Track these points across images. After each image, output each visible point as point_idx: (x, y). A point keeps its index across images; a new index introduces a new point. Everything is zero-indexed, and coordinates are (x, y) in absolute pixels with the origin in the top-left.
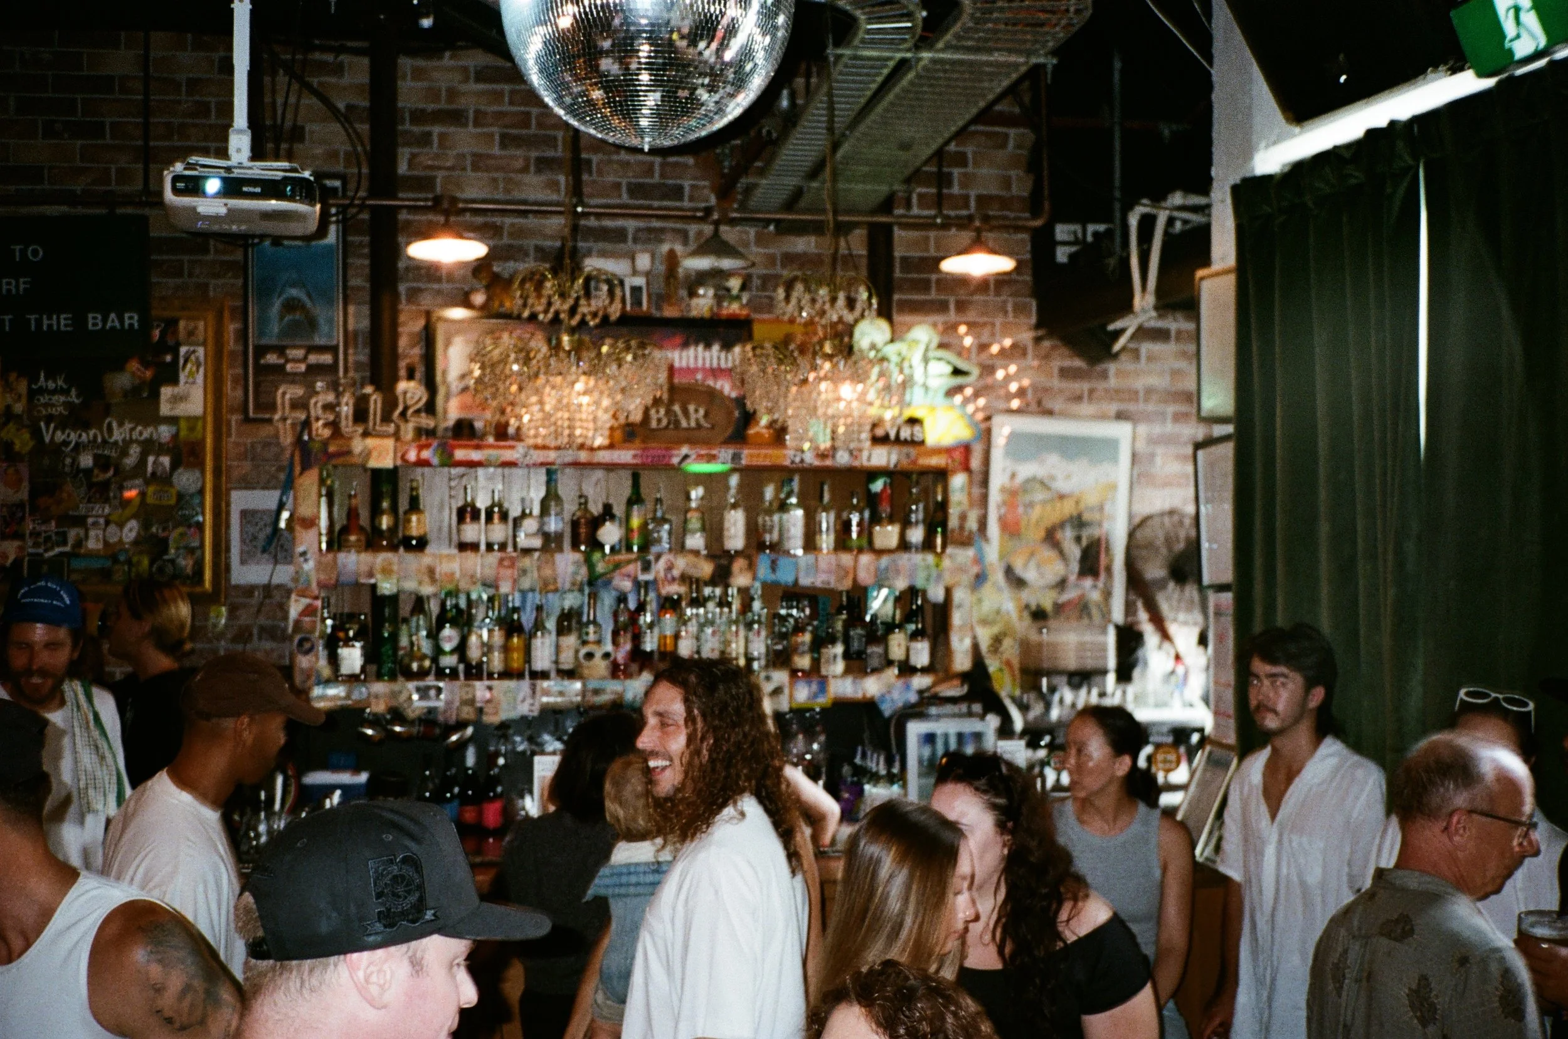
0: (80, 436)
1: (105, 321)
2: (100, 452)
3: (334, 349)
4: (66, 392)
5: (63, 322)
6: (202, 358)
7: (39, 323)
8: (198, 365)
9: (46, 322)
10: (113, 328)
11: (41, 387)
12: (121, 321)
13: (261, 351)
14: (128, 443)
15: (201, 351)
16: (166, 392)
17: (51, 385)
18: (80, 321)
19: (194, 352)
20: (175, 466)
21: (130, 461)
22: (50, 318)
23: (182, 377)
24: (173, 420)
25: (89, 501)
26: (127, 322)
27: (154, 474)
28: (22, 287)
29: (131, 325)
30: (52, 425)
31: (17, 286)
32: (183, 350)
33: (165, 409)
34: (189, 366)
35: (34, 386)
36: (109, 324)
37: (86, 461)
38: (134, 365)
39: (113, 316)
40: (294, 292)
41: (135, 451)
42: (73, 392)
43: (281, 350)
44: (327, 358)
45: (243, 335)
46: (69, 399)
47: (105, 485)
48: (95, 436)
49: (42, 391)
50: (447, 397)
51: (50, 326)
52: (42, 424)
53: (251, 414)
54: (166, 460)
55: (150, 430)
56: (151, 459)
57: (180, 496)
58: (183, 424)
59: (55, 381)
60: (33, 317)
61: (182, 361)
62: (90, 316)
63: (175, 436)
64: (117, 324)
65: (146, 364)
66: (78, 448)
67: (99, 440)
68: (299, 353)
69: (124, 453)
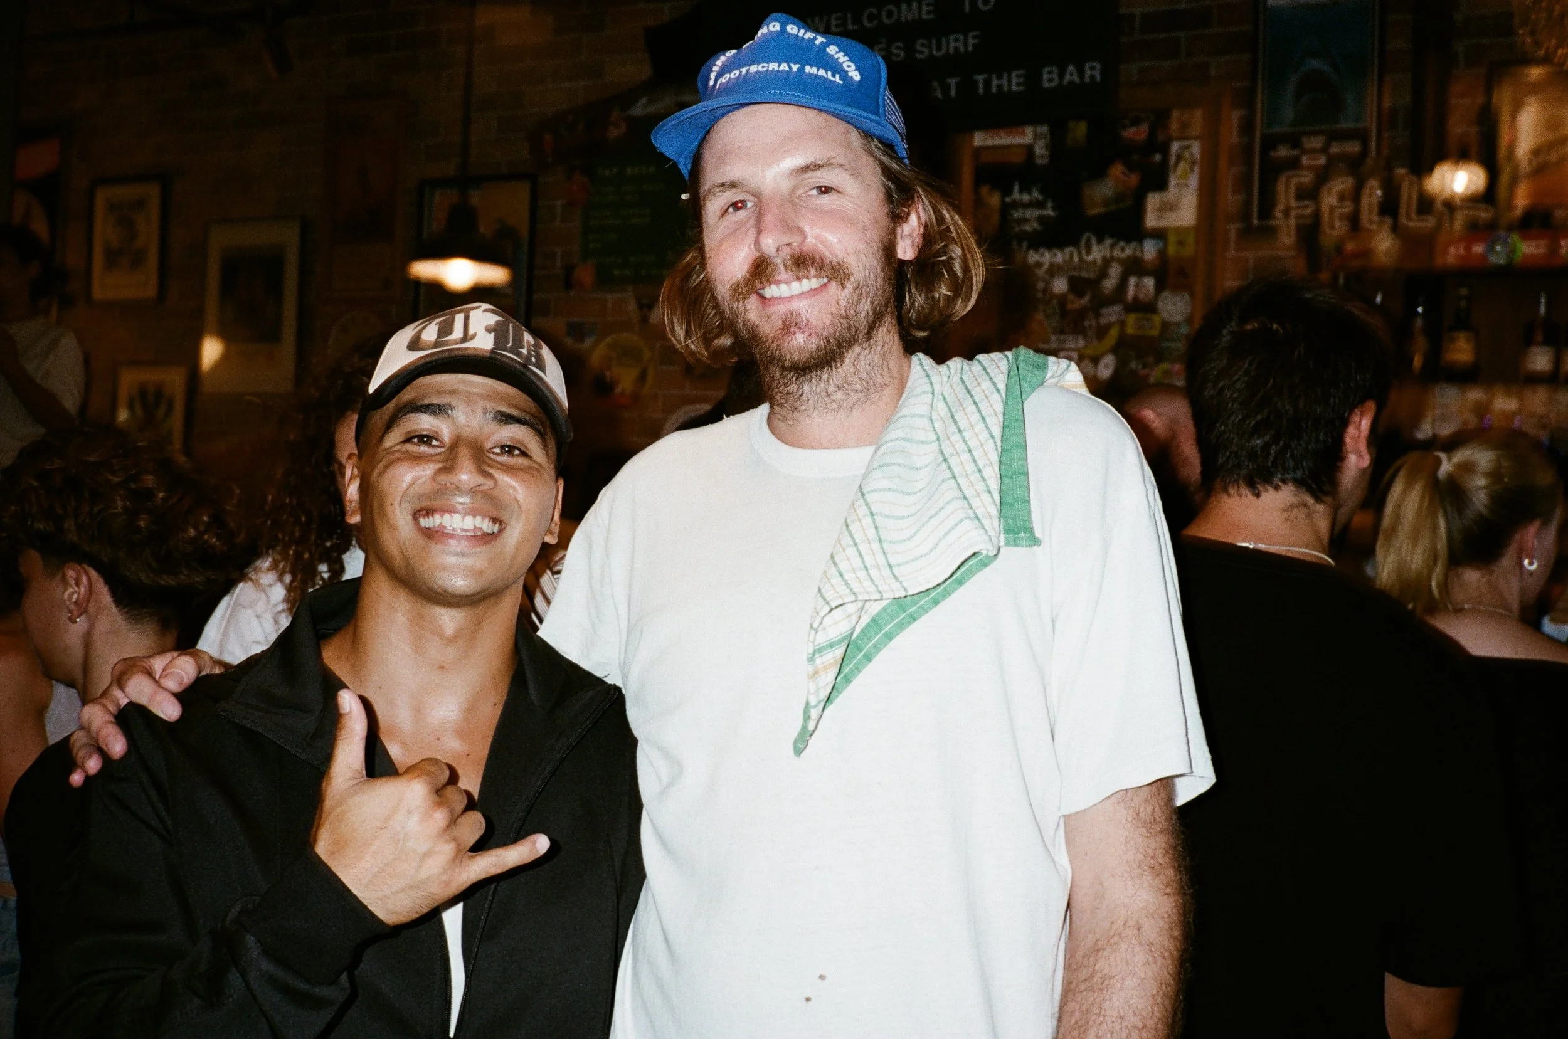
0: (1055, 255)
1: (1061, 75)
2: (1075, 273)
3: (1362, 136)
4: (1040, 205)
5: (1014, 80)
6: (1198, 156)
7: (988, 83)
8: (1193, 163)
9: (995, 82)
10: (1071, 83)
11: (1014, 201)
12: (1081, 74)
13: (1270, 143)
14: (1107, 262)
15: (1196, 148)
16: (1153, 201)
17: (1026, 198)
18: (1032, 79)
19: (1188, 147)
20: (1160, 287)
21: (1109, 284)
22: (1000, 77)
23: (1173, 181)
24: (1160, 234)
25: (1062, 332)
26: (1088, 73)
27: (1135, 298)
28: (971, 41)
29: (1092, 77)
30: (1025, 244)
31: (965, 44)
32: (1175, 146)
33: (1151, 221)
34: (1182, 164)
35: (1008, 199)
36: (1067, 78)
37: (1060, 286)
38: (1117, 170)
39: (1071, 68)
40: (1315, 64)
41: (1115, 271)
42: (1050, 204)
43: (1294, 142)
44: (1354, 147)
45: (1247, 127)
46: (1045, 212)
47: (1082, 314)
48: (1072, 255)
49: (1016, 205)
50: (1514, 181)
51: (1000, 87)
52: (1015, 243)
53: (1255, 222)
54: (1149, 282)
55: (1134, 244)
56: (1133, 281)
57: (1165, 325)
58: (1172, 238)
59: (1030, 193)
60: (981, 78)
61: (1173, 159)
62: (1046, 69)
63: (1162, 254)
64: (1076, 78)
65: (1131, 167)
66: (1054, 270)
67: (1076, 259)
68: (1317, 142)
69: (1104, 274)
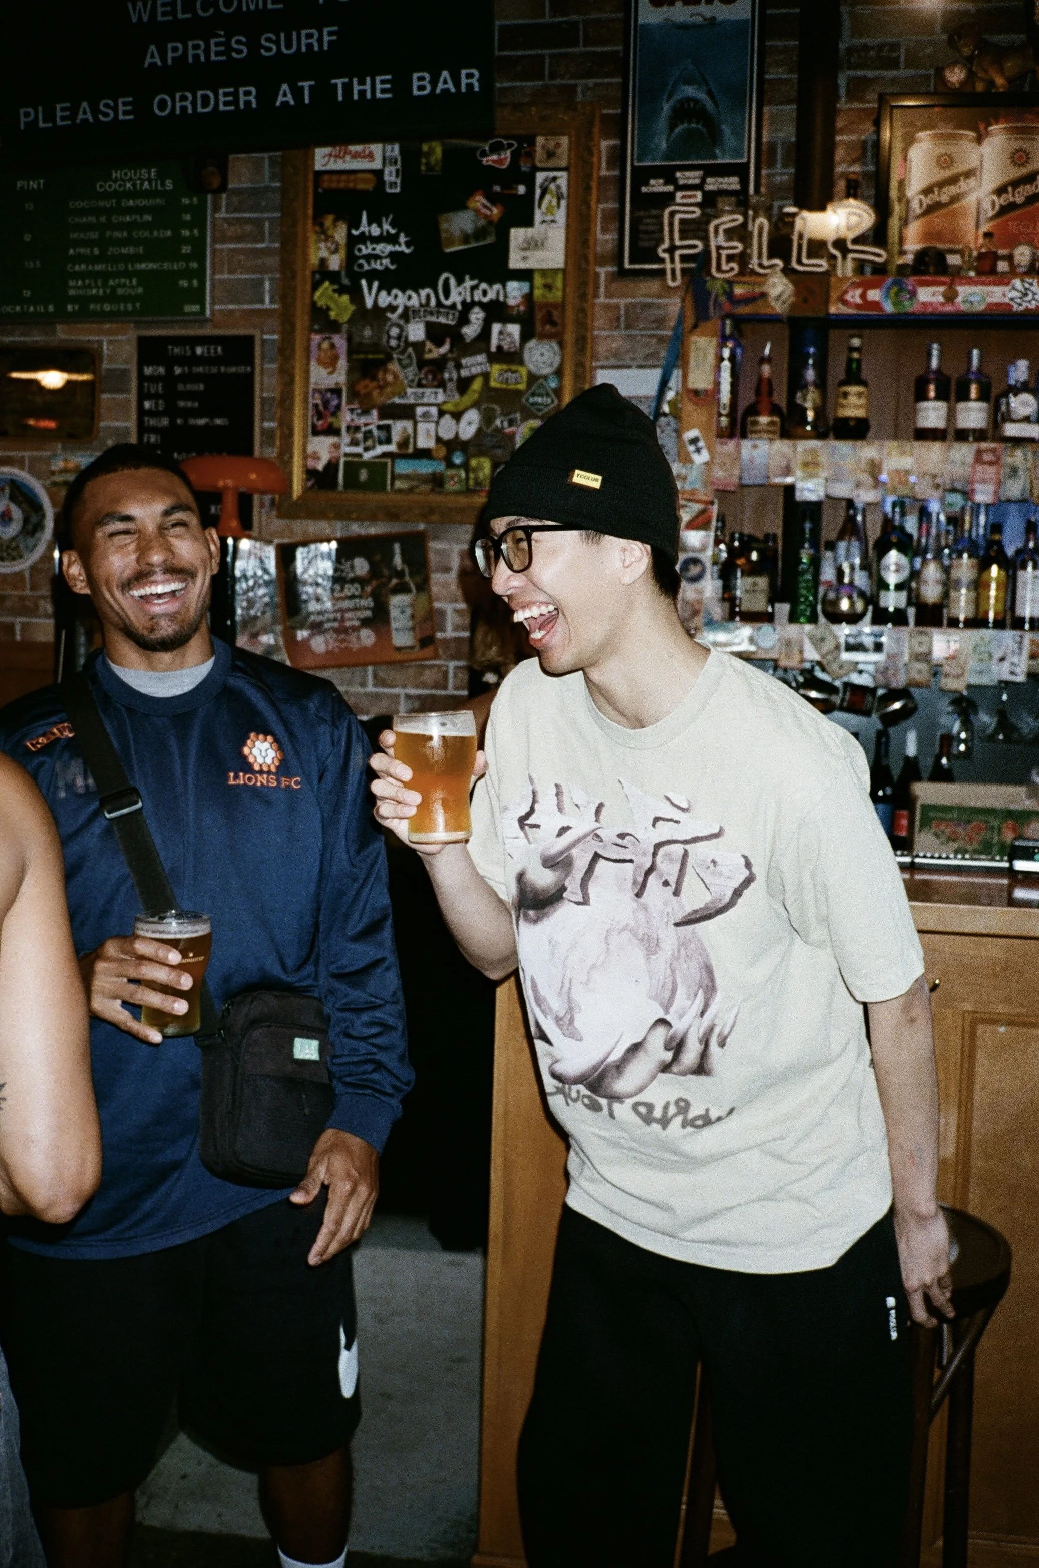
0: (410, 297)
1: (434, 83)
2: (433, 319)
3: (741, 171)
4: (392, 239)
5: (379, 86)
6: (564, 190)
7: (348, 88)
8: (559, 197)
9: (356, 88)
10: (446, 91)
11: (363, 233)
12: (457, 82)
13: (642, 176)
14: (467, 306)
15: (563, 179)
16: (517, 235)
17: (375, 231)
18: (401, 85)
19: (554, 179)
20: (526, 336)
21: (470, 331)
22: (362, 82)
23: (538, 216)
24: (525, 275)
25: (420, 385)
26: (464, 81)
27: (499, 347)
28: (326, 38)
29: (470, 86)
30: (375, 284)
31: (320, 40)
32: (540, 177)
33: (515, 262)
34: (548, 198)
35: (355, 233)
36: (440, 86)
37: (416, 332)
38: (479, 201)
39: (445, 74)
40: (690, 91)
41: (477, 316)
42: (402, 239)
43: (668, 176)
44: (732, 183)
45: (618, 158)
46: (397, 248)
47: (439, 365)
48: (428, 297)
49: (364, 238)
50: (905, 222)
51: (362, 93)
52: (364, 282)
53: (627, 265)
54: (514, 329)
55: (497, 286)
56: (496, 327)
57: (533, 378)
58: (538, 280)
59: (380, 226)
60: (339, 82)
61: (538, 192)
62: (415, 75)
63: (528, 298)
64: (451, 86)
65: (493, 199)
66: (407, 315)
67: (433, 302)
68: (693, 177)
69: (464, 319)
